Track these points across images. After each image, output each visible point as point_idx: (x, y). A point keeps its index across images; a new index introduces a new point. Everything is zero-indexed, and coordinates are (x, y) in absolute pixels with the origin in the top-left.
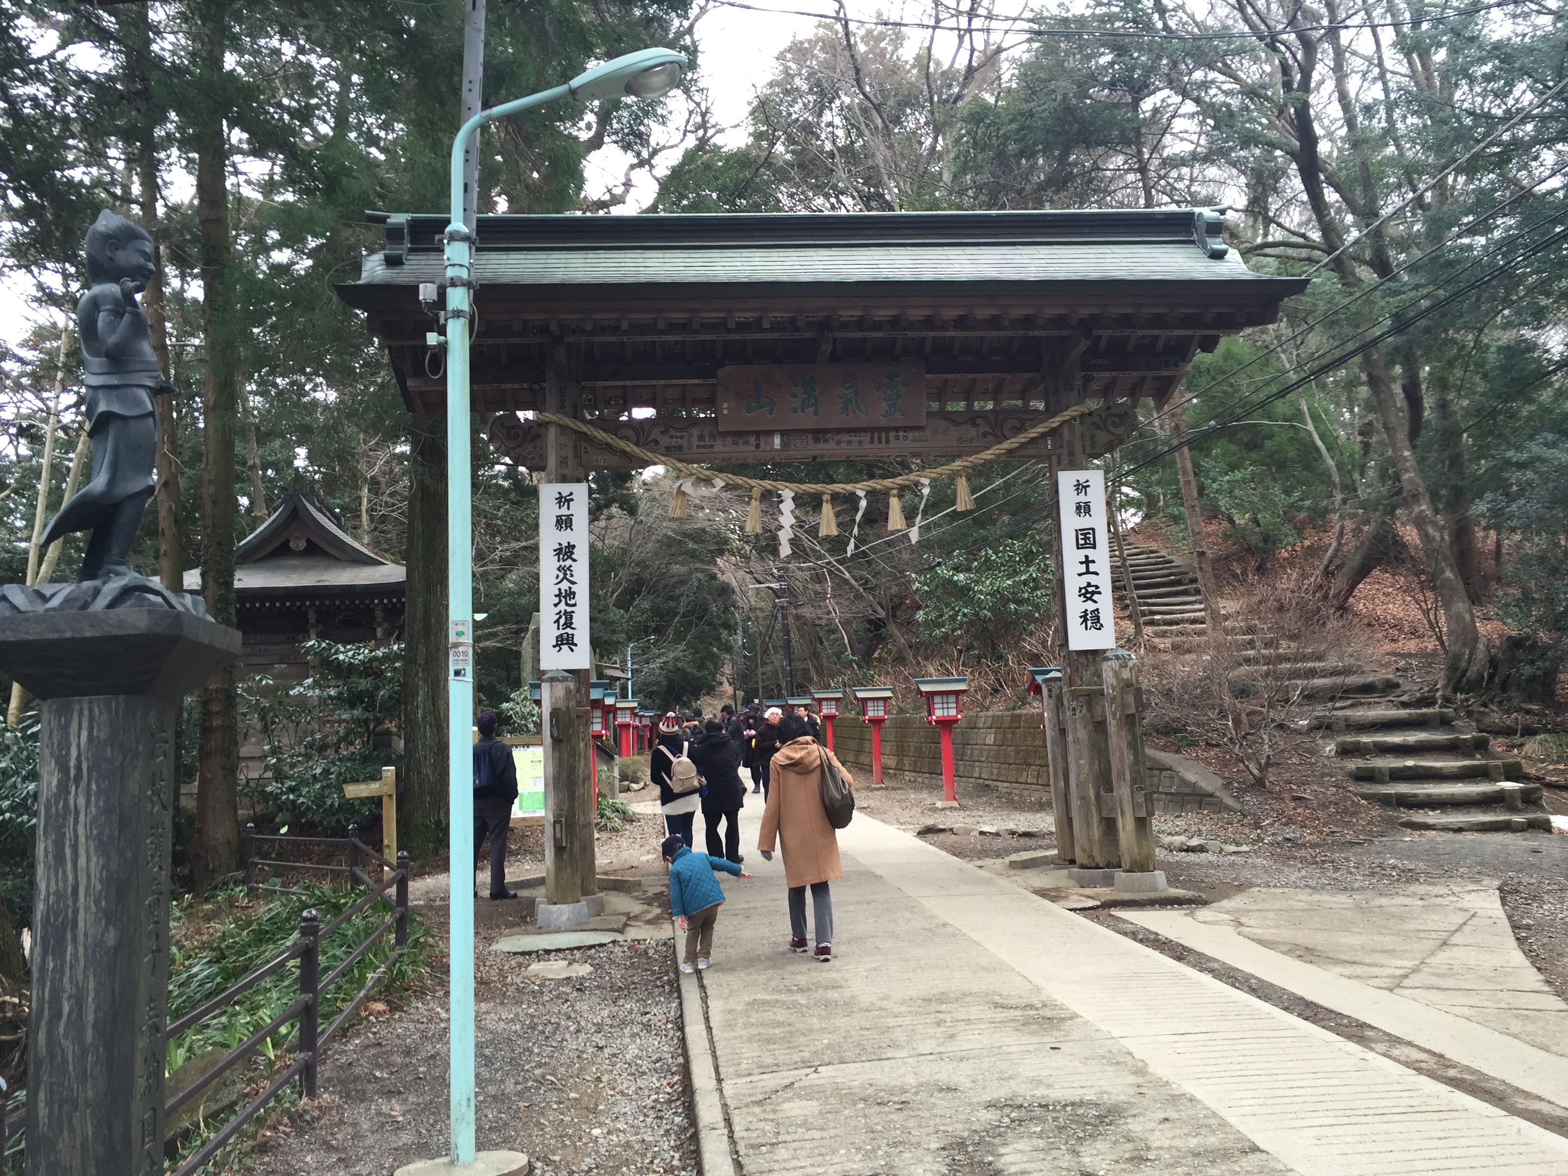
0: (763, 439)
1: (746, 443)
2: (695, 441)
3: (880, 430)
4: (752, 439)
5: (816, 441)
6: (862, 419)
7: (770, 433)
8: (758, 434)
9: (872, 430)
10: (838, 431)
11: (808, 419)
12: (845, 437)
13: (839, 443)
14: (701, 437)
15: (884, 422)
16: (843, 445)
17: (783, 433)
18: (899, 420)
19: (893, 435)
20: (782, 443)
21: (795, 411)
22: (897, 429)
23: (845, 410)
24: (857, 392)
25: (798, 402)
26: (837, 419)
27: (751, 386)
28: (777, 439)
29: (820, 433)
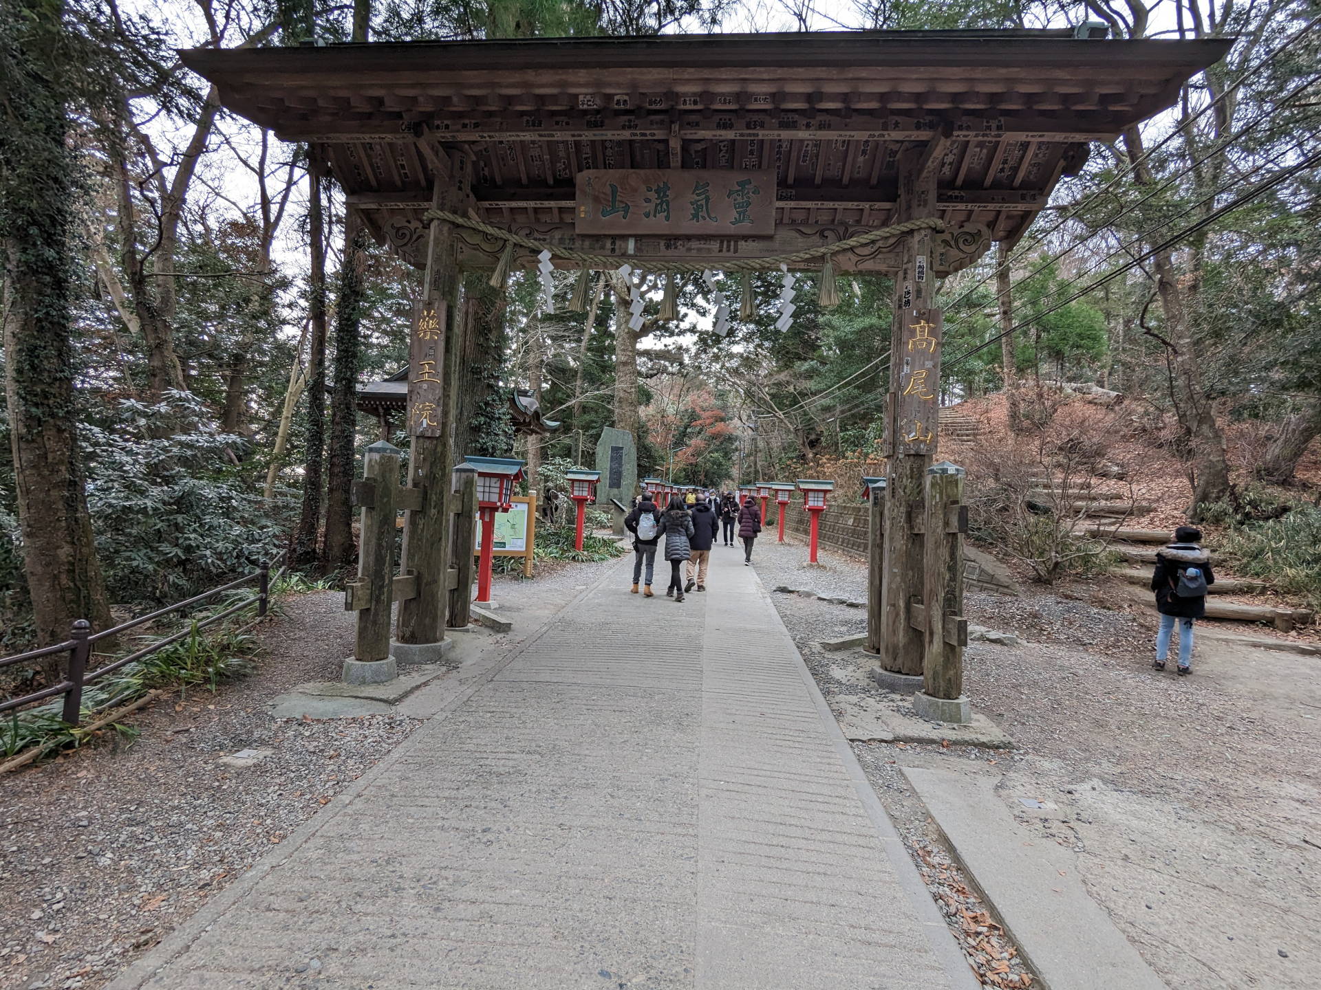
0: (618, 243)
1: (603, 247)
3: (729, 238)
5: (668, 247)
6: (711, 227)
7: (625, 237)
8: (614, 238)
9: (723, 238)
10: (689, 238)
11: (658, 224)
12: (694, 244)
13: (689, 250)
14: (561, 240)
15: (732, 230)
16: (694, 253)
17: (638, 237)
18: (746, 227)
19: (742, 244)
20: (637, 249)
21: (647, 215)
22: (746, 238)
23: (696, 216)
24: (707, 199)
25: (650, 207)
26: (688, 226)
27: (608, 190)
28: (631, 246)
29: (671, 240)
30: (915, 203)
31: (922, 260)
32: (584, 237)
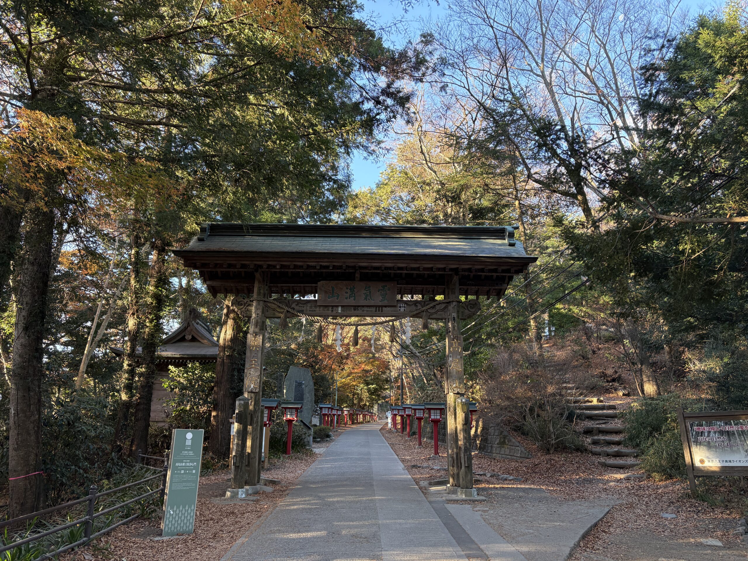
0: (334, 308)
1: (328, 310)
2: (308, 308)
3: (379, 306)
4: (330, 309)
5: (355, 310)
6: (372, 303)
7: (337, 306)
8: (333, 306)
9: (376, 306)
10: (363, 306)
11: (351, 302)
12: (366, 309)
13: (363, 311)
14: (311, 307)
15: (380, 304)
16: (365, 312)
17: (342, 306)
18: (386, 303)
19: (384, 309)
20: (342, 310)
21: (347, 298)
22: (386, 306)
23: (366, 299)
24: (370, 292)
25: (348, 295)
26: (363, 302)
27: (331, 289)
28: (340, 309)
29: (356, 307)
30: (450, 293)
31: (454, 315)
32: (320, 306)
